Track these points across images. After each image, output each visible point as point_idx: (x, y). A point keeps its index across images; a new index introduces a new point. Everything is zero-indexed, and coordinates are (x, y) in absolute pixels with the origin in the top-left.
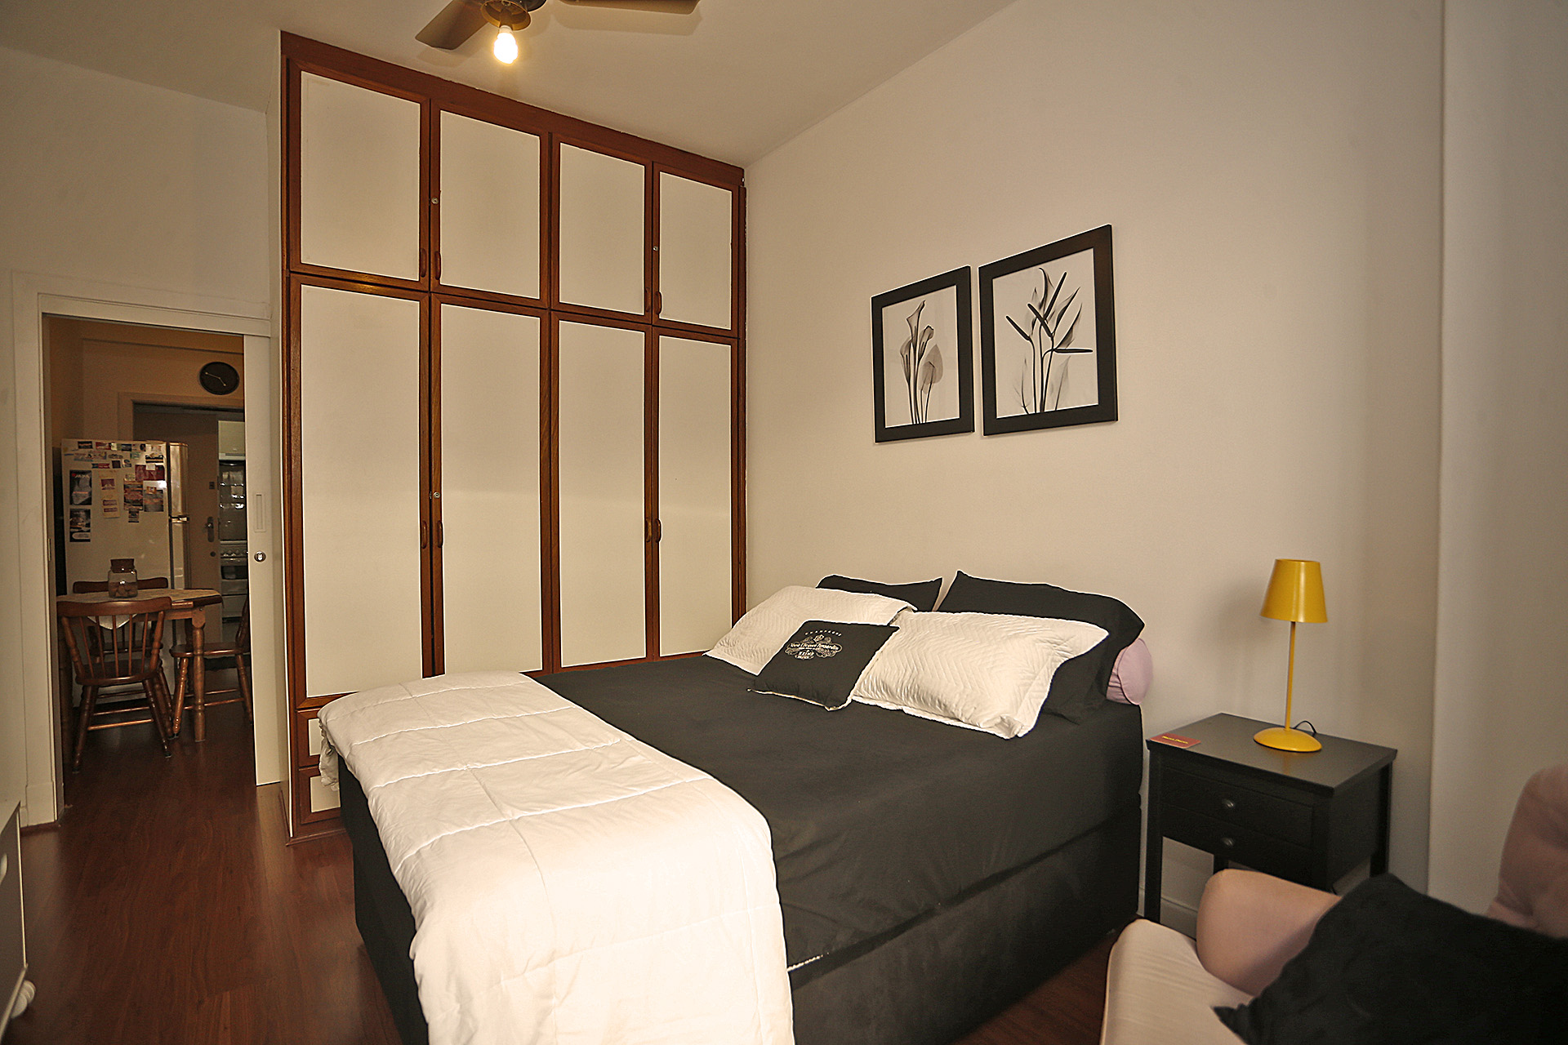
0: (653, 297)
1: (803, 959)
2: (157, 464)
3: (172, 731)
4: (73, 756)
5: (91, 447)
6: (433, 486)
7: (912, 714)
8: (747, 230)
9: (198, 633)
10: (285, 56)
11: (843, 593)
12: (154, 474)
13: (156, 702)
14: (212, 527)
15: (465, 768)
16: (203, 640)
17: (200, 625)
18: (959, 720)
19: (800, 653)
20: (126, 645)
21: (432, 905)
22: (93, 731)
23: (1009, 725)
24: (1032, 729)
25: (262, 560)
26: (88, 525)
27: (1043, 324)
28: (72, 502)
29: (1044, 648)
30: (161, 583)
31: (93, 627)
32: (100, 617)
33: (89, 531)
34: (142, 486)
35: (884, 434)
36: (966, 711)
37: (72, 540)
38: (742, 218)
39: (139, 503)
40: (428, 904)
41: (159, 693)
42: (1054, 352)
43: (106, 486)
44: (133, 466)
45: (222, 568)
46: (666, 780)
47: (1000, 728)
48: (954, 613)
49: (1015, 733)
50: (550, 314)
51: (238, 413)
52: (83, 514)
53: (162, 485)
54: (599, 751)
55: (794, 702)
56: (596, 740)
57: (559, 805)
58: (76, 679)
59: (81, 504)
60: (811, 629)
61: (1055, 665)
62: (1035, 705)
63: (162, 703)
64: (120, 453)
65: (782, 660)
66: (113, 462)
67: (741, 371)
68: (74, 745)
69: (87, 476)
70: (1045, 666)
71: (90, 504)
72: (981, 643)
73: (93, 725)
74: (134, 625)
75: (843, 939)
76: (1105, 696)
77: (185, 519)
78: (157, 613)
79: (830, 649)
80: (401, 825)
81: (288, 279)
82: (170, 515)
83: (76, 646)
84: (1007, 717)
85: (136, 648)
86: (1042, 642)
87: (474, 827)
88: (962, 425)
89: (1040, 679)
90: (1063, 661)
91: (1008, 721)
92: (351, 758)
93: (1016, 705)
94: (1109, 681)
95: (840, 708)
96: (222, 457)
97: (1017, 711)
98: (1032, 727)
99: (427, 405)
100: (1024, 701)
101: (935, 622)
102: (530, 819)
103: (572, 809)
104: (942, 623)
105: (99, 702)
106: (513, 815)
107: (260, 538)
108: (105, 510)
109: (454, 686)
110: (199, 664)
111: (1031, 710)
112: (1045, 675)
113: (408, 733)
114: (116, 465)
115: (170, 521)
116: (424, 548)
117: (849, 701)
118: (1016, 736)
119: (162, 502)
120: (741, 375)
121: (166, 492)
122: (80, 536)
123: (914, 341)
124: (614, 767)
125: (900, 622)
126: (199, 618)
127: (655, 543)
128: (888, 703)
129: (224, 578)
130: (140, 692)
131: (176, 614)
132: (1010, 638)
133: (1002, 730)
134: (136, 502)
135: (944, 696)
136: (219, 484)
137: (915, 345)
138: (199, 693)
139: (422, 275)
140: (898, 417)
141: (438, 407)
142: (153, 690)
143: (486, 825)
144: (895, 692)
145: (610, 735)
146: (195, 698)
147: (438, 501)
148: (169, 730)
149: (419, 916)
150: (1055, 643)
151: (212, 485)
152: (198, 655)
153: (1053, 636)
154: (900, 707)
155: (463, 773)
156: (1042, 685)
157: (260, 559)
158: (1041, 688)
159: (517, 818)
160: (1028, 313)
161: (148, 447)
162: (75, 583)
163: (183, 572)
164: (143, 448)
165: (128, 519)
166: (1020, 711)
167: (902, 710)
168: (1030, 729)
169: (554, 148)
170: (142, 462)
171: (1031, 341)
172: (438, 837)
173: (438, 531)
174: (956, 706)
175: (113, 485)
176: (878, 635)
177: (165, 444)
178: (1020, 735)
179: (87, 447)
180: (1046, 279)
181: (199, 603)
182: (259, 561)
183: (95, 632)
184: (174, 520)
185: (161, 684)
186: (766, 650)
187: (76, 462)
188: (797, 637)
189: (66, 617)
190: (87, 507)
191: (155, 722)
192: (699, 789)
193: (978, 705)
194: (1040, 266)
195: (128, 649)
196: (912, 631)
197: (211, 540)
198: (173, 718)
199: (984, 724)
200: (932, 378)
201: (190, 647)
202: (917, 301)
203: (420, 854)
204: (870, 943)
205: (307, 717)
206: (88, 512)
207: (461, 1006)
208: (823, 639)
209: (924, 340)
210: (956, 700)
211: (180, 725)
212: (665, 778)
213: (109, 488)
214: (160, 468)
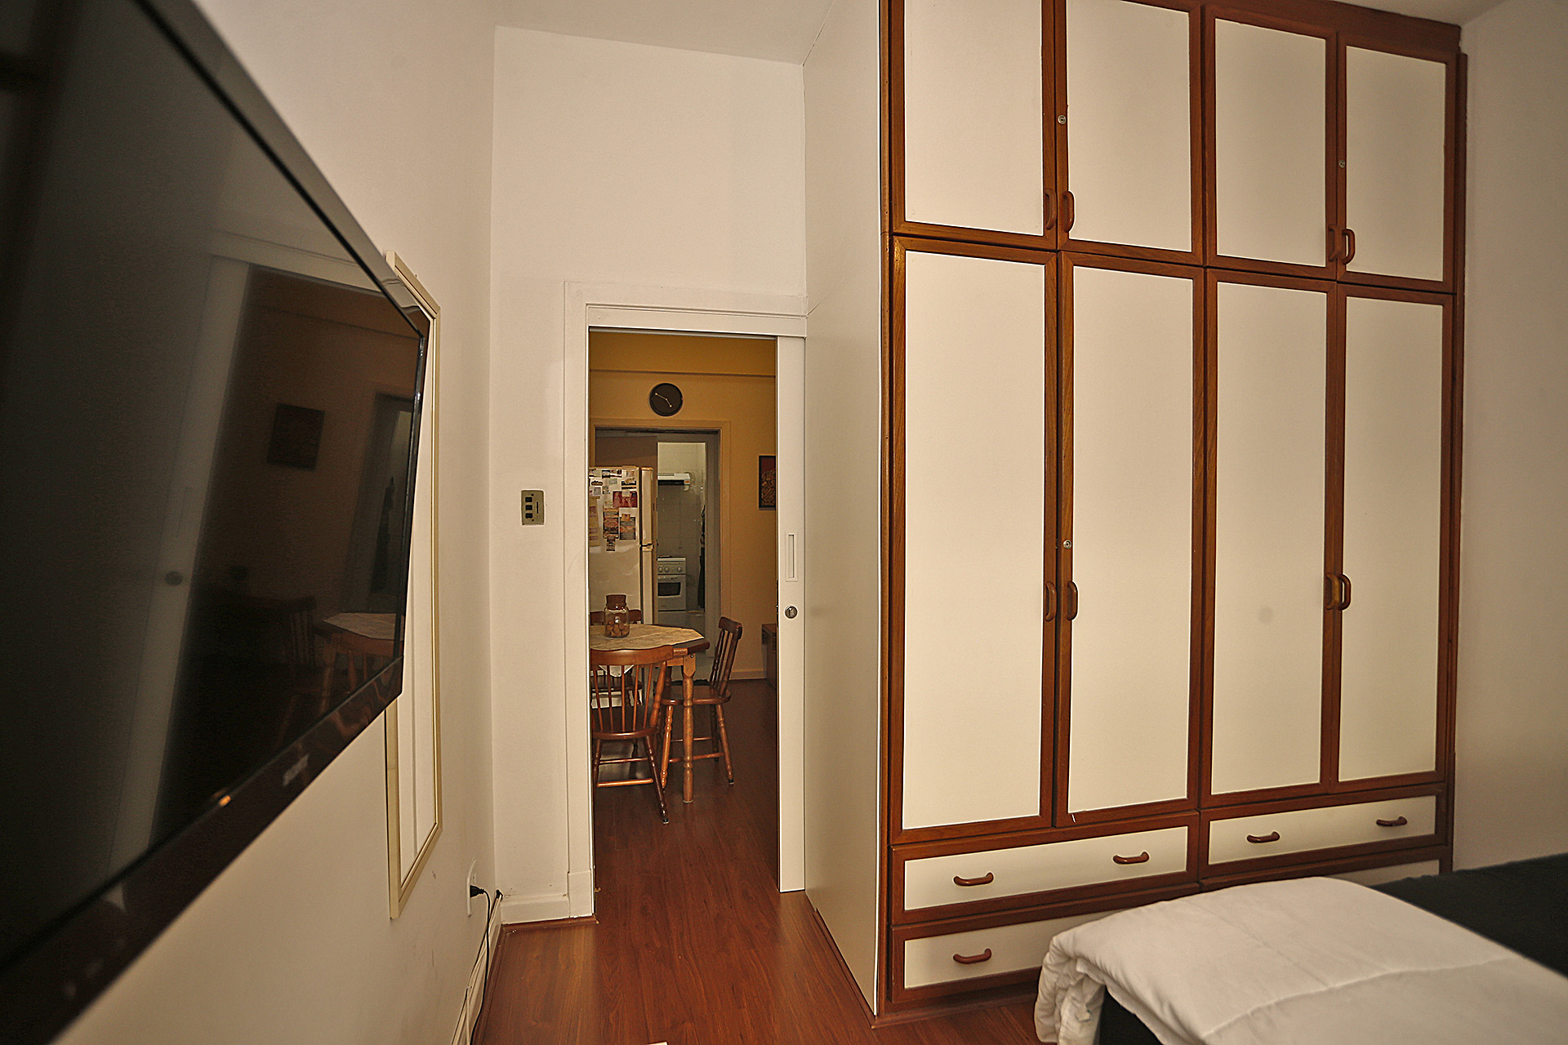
0: (1339, 238)
2: (631, 490)
6: (1063, 531)
9: (688, 681)
12: (628, 501)
17: (691, 675)
25: (794, 616)
30: (636, 616)
32: (610, 666)
34: (618, 514)
38: (1461, 104)
39: (614, 530)
44: (611, 493)
50: (1205, 274)
53: (634, 512)
64: (599, 480)
67: (1457, 345)
77: (653, 547)
81: (891, 244)
82: (641, 543)
96: (659, 477)
99: (1054, 413)
107: (793, 588)
110: (688, 718)
114: (598, 491)
115: (641, 549)
116: (1048, 621)
119: (634, 529)
120: (1457, 350)
121: (638, 519)
126: (688, 666)
127: (1338, 611)
138: (689, 749)
139: (1047, 226)
141: (1069, 417)
147: (1069, 551)
152: (687, 707)
157: (792, 613)
161: (624, 472)
163: (651, 602)
164: (619, 473)
165: (606, 548)
169: (1207, 28)
170: (619, 488)
173: (1067, 596)
175: (595, 512)
177: (638, 469)
181: (691, 650)
182: (790, 617)
184: (644, 549)
191: (653, 784)
205: (903, 856)
214: (634, 494)
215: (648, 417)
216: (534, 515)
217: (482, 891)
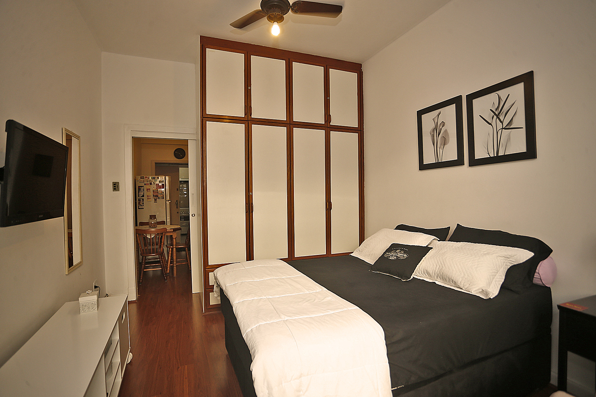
0: (328, 117)
1: (397, 386)
2: (162, 183)
3: (167, 272)
4: (140, 279)
5: (144, 178)
6: (250, 190)
7: (440, 284)
8: (363, 88)
9: (174, 240)
10: (201, 44)
11: (407, 232)
12: (161, 187)
13: (162, 263)
14: (178, 203)
15: (265, 297)
16: (176, 241)
17: (175, 237)
18: (462, 289)
19: (391, 257)
20: (154, 243)
21: (258, 351)
22: (145, 271)
23: (486, 293)
24: (497, 295)
25: (194, 216)
26: (143, 204)
27: (498, 117)
28: (139, 196)
29: (502, 259)
30: (163, 223)
31: (145, 237)
32: (147, 234)
33: (143, 206)
34: (158, 191)
35: (423, 167)
36: (465, 285)
37: (139, 208)
38: (361, 83)
39: (157, 196)
40: (256, 351)
41: (163, 259)
42: (503, 129)
43: (148, 191)
44: (155, 184)
45: (180, 217)
46: (341, 308)
47: (481, 294)
48: (457, 242)
49: (490, 297)
50: (290, 126)
51: (186, 165)
52: (142, 200)
53: (163, 189)
54: (314, 294)
55: (388, 276)
56: (312, 289)
57: (302, 315)
58: (141, 254)
59: (141, 197)
60: (394, 247)
61: (507, 268)
62: (498, 285)
63: (164, 263)
64: (152, 180)
65: (383, 259)
66: (150, 183)
67: (362, 144)
68: (140, 275)
69: (143, 188)
70: (502, 268)
71: (144, 197)
72: (471, 256)
73: (145, 269)
74: (156, 237)
75: (413, 379)
76: (532, 282)
77: (170, 201)
78: (163, 233)
79: (403, 256)
80: (245, 319)
81: (202, 120)
82: (166, 200)
83: (140, 243)
84: (485, 289)
85: (157, 245)
86: (501, 257)
87: (271, 322)
88: (459, 162)
89: (500, 273)
90: (511, 266)
91: (486, 291)
92: (226, 291)
93: (489, 284)
94: (534, 275)
95: (408, 280)
96: (180, 180)
97: (489, 287)
98: (497, 294)
99: (247, 161)
100: (492, 283)
101: (449, 246)
102: (291, 320)
103: (307, 317)
104: (452, 246)
105: (146, 261)
106: (284, 318)
107: (194, 209)
108: (148, 199)
109: (259, 265)
110: (175, 250)
111: (496, 286)
112: (502, 272)
113: (245, 283)
114: (151, 184)
115: (166, 202)
116: (247, 213)
117: (412, 277)
118: (490, 298)
119: (163, 196)
120: (362, 145)
121: (164, 193)
122: (141, 207)
123: (436, 128)
124: (320, 301)
125: (433, 245)
126: (175, 235)
127: (329, 211)
128: (428, 279)
129: (181, 220)
130: (158, 259)
131: (168, 234)
132: (485, 254)
133: (483, 295)
134: (156, 196)
135: (455, 278)
136: (180, 189)
137: (437, 130)
138: (175, 260)
139: (245, 115)
140: (429, 159)
141: (251, 162)
142: (162, 259)
143: (275, 321)
144: (432, 275)
145: (317, 287)
146: (173, 261)
147: (252, 196)
148: (166, 272)
149: (253, 355)
150: (507, 257)
151: (177, 190)
152: (174, 247)
153: (506, 254)
154: (434, 281)
155: (265, 299)
156: (501, 276)
158: (501, 277)
159: (286, 319)
160: (490, 113)
161: (160, 178)
162: (140, 223)
163: (169, 219)
164: (158, 178)
165: (154, 202)
166: (491, 287)
167: (435, 283)
168: (496, 295)
169: (290, 64)
170: (158, 182)
171: (492, 125)
172: (258, 325)
173: (251, 207)
174: (460, 283)
175: (150, 190)
176: (424, 250)
177: (164, 177)
178: (491, 298)
179: (143, 178)
180: (499, 98)
181: (175, 230)
182: (193, 216)
183: (145, 238)
184: (167, 202)
185: (164, 257)
186: (375, 255)
187: (140, 183)
188: (389, 250)
189: (138, 234)
190: (143, 198)
191: (162, 270)
192: (355, 313)
193: (471, 283)
194: (497, 92)
195: (154, 244)
196: (439, 250)
197: (177, 208)
198: (167, 268)
199: (474, 291)
200: (445, 142)
201: (172, 245)
202: (437, 111)
203: (252, 331)
204: (425, 382)
205: (209, 271)
206: (143, 199)
207: (269, 391)
208: (400, 252)
209: (441, 127)
210: (460, 280)
211: (169, 271)
212: (341, 307)
213: (149, 192)
214: (163, 185)
215: (173, 160)
216: (116, 189)
217: (98, 287)
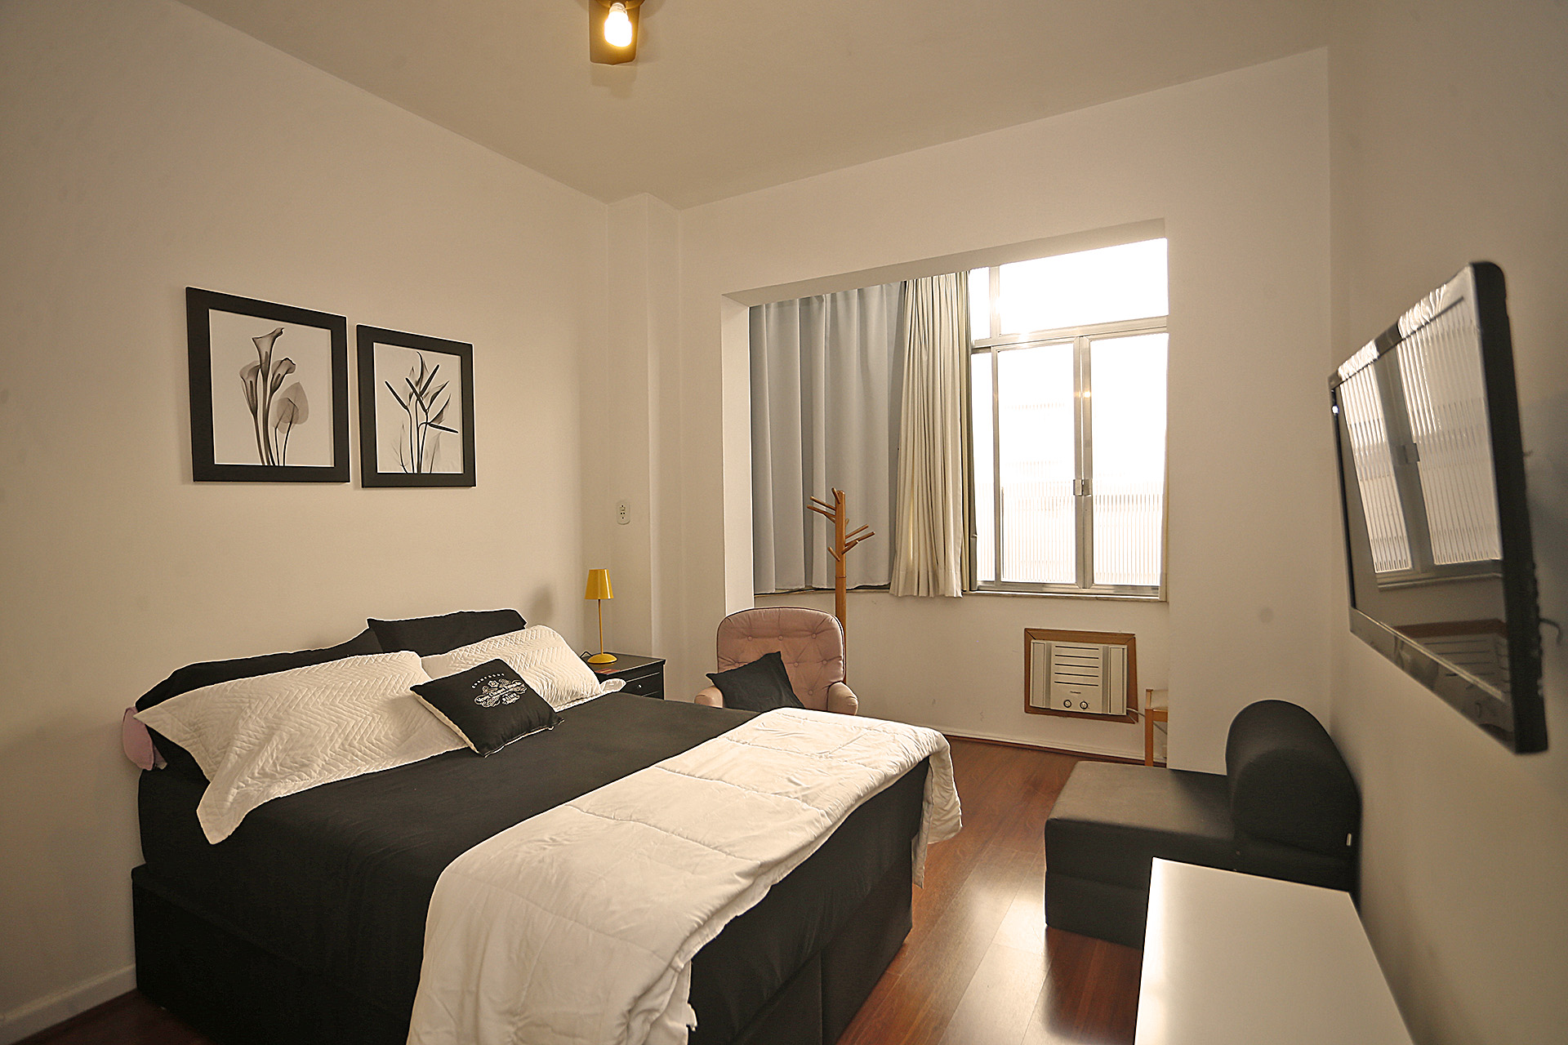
19: (504, 699)
27: (419, 400)
35: (206, 472)
42: (428, 426)
79: (517, 686)
88: (336, 474)
123: (264, 369)
137: (265, 373)
160: (406, 386)
171: (408, 410)
180: (423, 364)
194: (418, 351)
202: (276, 325)
209: (280, 373)
